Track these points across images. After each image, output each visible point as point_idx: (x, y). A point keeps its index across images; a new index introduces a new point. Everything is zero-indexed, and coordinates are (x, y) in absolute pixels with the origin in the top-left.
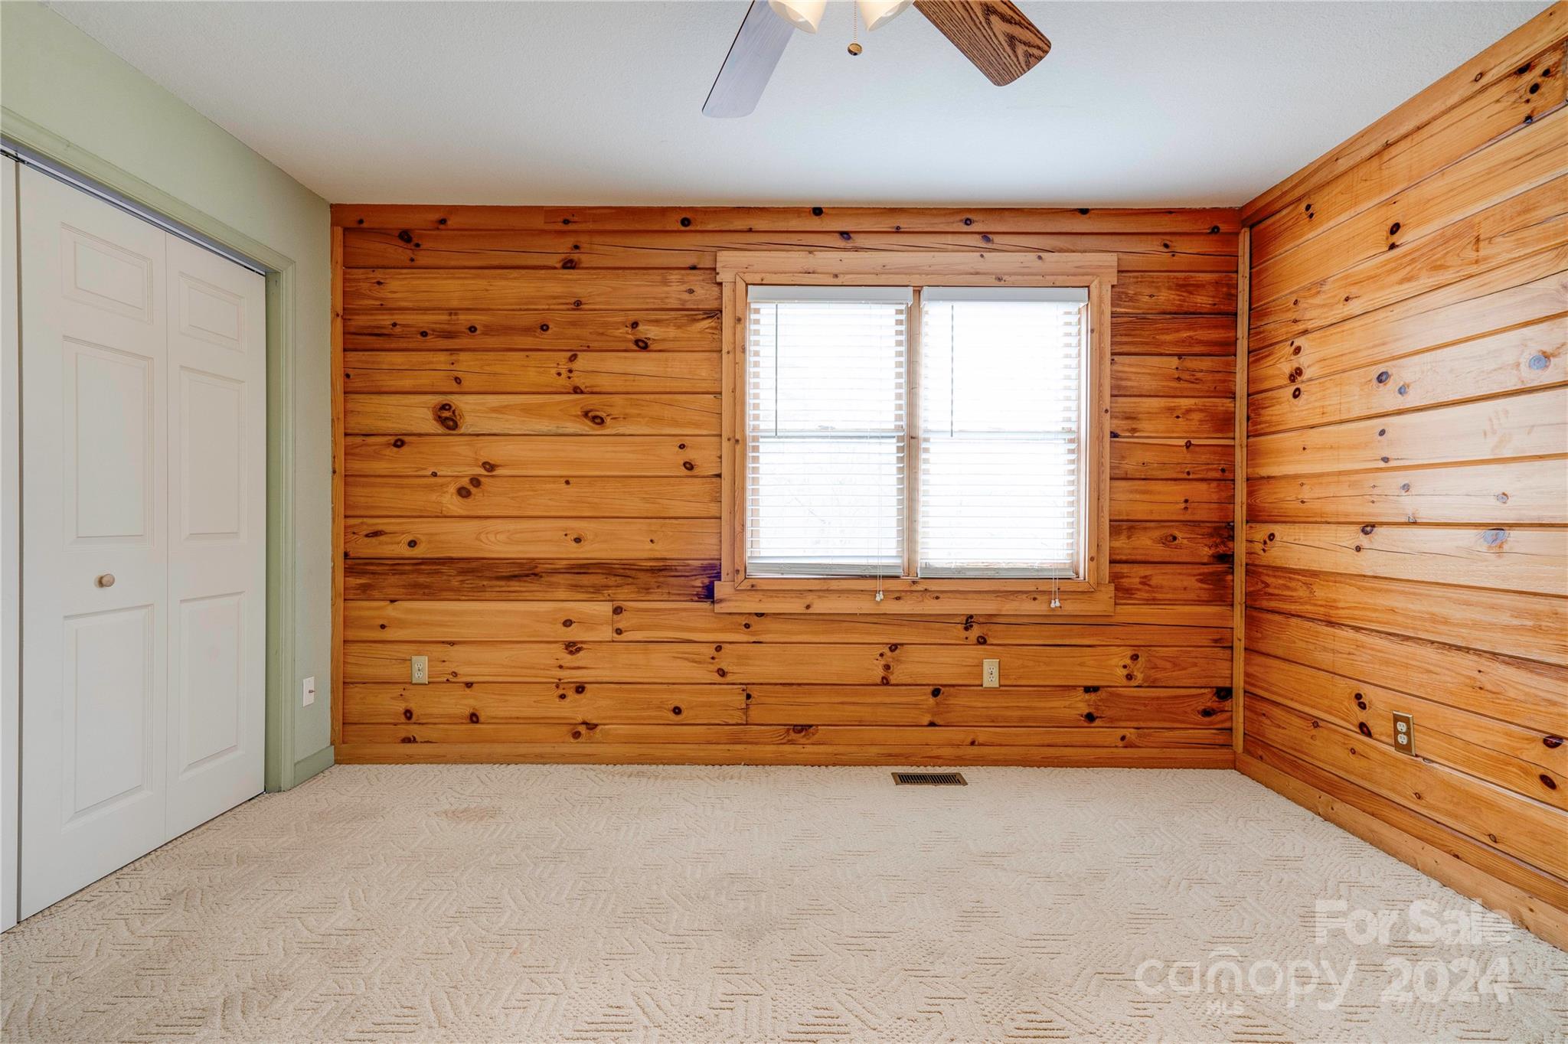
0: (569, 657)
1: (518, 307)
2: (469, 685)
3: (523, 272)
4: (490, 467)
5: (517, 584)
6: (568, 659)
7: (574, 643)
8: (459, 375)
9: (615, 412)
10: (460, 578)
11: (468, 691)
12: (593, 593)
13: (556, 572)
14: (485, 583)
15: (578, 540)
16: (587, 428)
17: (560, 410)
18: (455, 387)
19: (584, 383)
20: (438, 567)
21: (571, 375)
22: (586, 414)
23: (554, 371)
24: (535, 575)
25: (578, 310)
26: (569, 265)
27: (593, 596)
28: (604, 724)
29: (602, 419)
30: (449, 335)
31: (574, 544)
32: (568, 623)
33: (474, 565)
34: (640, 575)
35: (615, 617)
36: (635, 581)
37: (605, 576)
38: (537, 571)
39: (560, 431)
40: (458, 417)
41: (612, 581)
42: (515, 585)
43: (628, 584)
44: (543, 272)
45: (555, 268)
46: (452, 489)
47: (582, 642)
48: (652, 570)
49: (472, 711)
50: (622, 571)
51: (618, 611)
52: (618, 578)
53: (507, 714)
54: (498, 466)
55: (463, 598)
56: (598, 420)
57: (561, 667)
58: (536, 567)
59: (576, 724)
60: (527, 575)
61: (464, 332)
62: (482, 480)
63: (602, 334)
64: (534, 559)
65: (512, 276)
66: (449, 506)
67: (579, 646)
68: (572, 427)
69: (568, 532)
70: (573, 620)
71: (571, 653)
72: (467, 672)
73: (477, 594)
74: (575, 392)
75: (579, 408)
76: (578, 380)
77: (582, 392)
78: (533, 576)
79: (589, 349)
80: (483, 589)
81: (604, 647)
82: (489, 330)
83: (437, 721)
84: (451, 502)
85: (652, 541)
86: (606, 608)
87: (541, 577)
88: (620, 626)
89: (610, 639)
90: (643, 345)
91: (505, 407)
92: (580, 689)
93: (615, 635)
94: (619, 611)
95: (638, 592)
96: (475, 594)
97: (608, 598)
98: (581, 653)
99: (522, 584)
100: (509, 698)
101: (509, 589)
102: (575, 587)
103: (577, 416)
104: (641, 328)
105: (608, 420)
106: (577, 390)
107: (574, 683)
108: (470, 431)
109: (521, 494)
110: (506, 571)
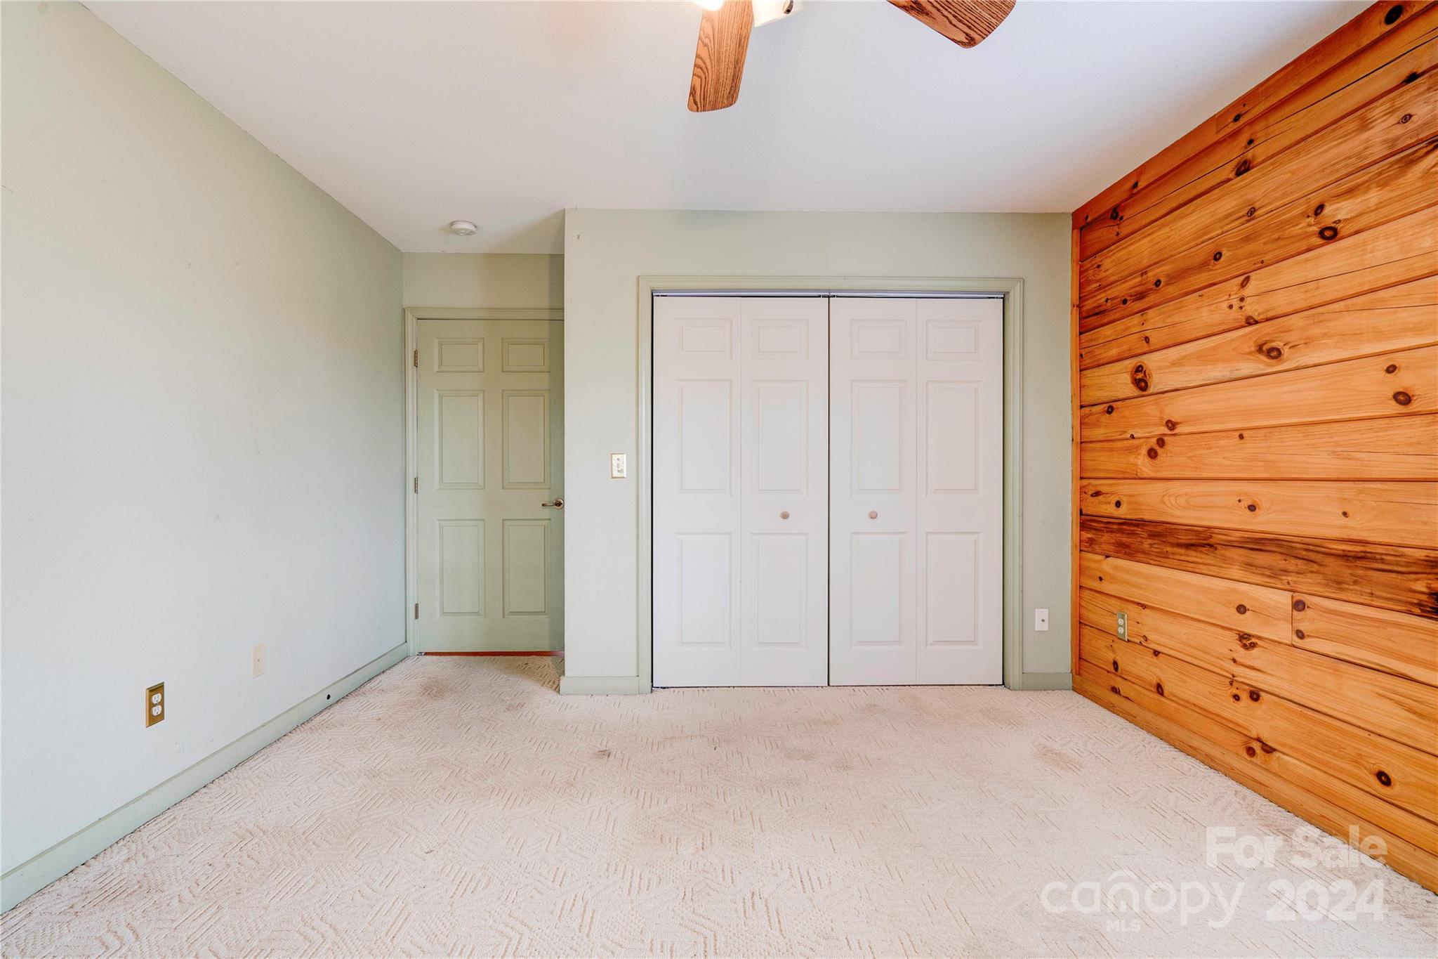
0: (1243, 651)
1: (1194, 243)
2: (1156, 653)
3: (1199, 201)
4: (1171, 425)
5: (1194, 554)
6: (1241, 653)
7: (1249, 636)
8: (1148, 333)
9: (1293, 337)
10: (1150, 541)
11: (1155, 659)
12: (1269, 576)
13: (1229, 545)
14: (1169, 549)
15: (1252, 508)
16: (1261, 366)
17: (1234, 350)
18: (1145, 347)
19: (1256, 310)
20: (1135, 528)
21: (1242, 304)
22: (1260, 349)
23: (1225, 305)
24: (1210, 546)
25: (1253, 219)
26: (1244, 167)
27: (1268, 580)
28: (1284, 754)
29: (1278, 350)
30: (1141, 296)
31: (1247, 511)
32: (1241, 609)
33: (1159, 529)
34: (1329, 561)
35: (1295, 613)
36: (1322, 569)
37: (1284, 557)
38: (1212, 541)
39: (1234, 375)
40: (1148, 378)
41: (1292, 564)
42: (1193, 556)
43: (1312, 572)
44: (1216, 191)
45: (1230, 180)
46: (1144, 451)
47: (1259, 638)
48: (1345, 556)
49: (1158, 681)
50: (1304, 553)
51: (1299, 606)
52: (1299, 562)
53: (1186, 697)
54: (1180, 423)
55: (1152, 562)
56: (1274, 354)
57: (1234, 661)
58: (1211, 537)
59: (1251, 738)
60: (1204, 546)
61: (1151, 289)
62: (1166, 439)
63: (1278, 239)
64: (1210, 528)
65: (1189, 211)
66: (1142, 468)
67: (1253, 640)
68: (1246, 368)
69: (1241, 498)
70: (1248, 607)
71: (1245, 646)
72: (1156, 641)
73: (1161, 559)
74: (1250, 324)
75: (1252, 343)
76: (1252, 309)
77: (1257, 322)
78: (1208, 548)
79: (1263, 265)
80: (1165, 555)
81: (1281, 650)
82: (1174, 278)
83: (1133, 680)
84: (1143, 464)
85: (1345, 514)
86: (1283, 600)
87: (1216, 549)
88: (1302, 627)
89: (1289, 642)
90: (1330, 234)
91: (1184, 358)
92: (1255, 696)
93: (1295, 638)
94: (1301, 607)
95: (1327, 585)
96: (1158, 559)
97: (1288, 587)
98: (1255, 651)
99: (1199, 555)
100: (1187, 679)
101: (1188, 559)
102: (1249, 565)
103: (1250, 353)
104: (1328, 210)
105: (1286, 351)
106: (1250, 322)
107: (1248, 685)
108: (1156, 390)
109: (1197, 452)
110: (1184, 539)
